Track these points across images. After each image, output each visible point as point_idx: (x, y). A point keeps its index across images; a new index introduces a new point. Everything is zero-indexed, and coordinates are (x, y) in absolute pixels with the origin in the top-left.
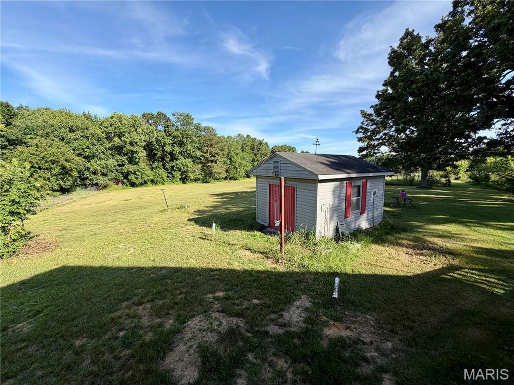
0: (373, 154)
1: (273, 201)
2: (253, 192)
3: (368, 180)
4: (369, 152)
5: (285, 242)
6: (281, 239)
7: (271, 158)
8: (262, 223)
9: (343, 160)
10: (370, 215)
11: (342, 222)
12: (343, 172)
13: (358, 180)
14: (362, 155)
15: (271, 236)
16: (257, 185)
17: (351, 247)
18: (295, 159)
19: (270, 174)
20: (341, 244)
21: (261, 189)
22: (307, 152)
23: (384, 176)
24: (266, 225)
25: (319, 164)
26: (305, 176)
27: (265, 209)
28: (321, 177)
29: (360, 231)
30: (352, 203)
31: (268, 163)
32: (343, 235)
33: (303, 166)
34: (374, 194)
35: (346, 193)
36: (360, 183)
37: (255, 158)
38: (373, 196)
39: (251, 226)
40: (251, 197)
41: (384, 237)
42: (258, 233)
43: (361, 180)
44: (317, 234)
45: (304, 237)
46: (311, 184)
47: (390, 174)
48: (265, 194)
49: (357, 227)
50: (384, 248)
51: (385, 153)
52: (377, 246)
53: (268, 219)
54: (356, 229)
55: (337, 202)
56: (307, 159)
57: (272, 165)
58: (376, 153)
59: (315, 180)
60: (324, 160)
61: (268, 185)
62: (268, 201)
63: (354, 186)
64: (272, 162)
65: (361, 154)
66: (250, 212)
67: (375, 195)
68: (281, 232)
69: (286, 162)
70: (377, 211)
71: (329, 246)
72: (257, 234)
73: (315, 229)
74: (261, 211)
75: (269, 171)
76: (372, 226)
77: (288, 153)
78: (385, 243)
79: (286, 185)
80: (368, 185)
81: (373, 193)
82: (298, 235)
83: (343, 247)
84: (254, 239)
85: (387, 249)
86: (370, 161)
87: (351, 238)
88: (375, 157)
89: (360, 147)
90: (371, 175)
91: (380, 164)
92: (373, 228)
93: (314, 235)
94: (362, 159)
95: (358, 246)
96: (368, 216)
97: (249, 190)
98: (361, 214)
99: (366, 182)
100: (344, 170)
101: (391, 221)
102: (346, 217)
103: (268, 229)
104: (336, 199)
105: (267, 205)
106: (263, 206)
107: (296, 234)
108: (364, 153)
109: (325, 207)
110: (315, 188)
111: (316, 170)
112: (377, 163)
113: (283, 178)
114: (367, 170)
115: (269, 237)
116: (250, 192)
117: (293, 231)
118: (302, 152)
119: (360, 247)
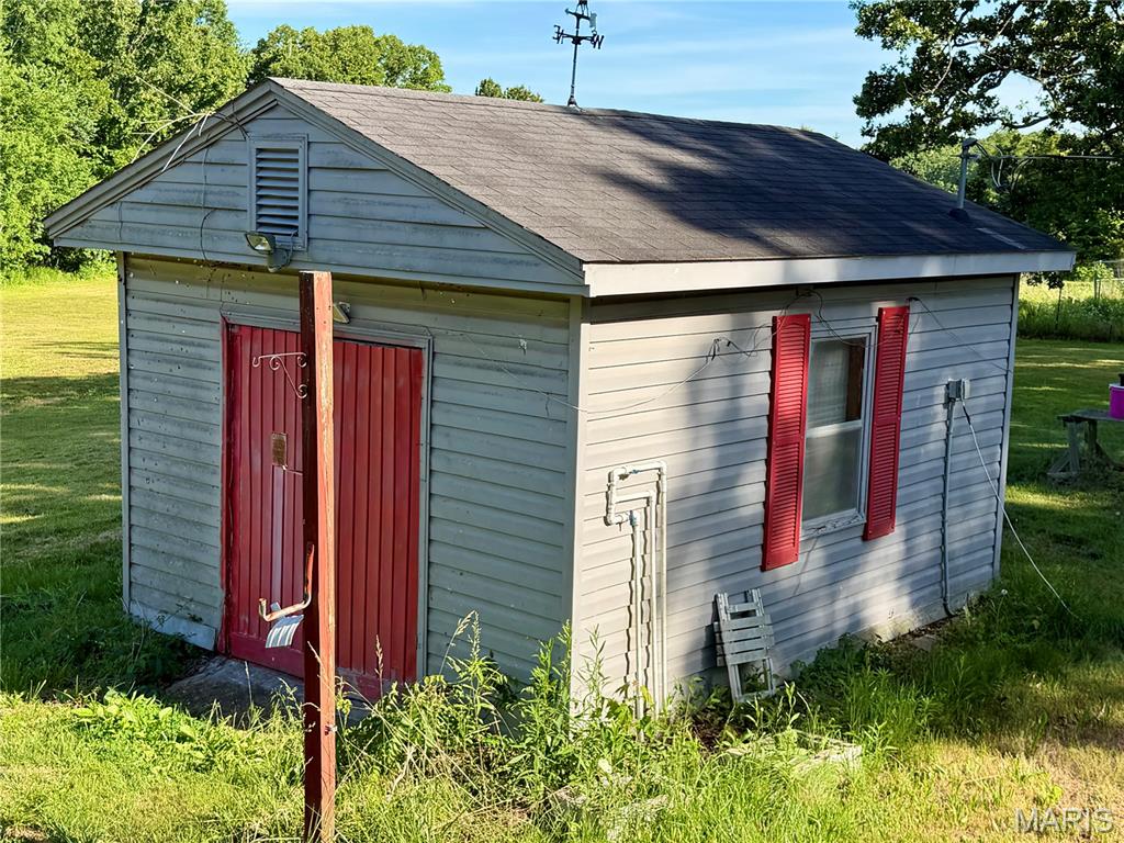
0: (953, 127)
1: (253, 460)
2: (105, 384)
3: (915, 307)
4: (932, 111)
5: (342, 760)
6: (312, 745)
7: (237, 120)
8: (172, 627)
9: (760, 161)
10: (926, 542)
11: (747, 598)
12: (752, 250)
13: (854, 303)
14: (883, 133)
15: (241, 723)
16: (127, 332)
17: (800, 764)
18: (420, 139)
19: (233, 249)
20: (738, 749)
21: (160, 358)
22: (518, 94)
23: (1015, 277)
24: (202, 637)
25: (592, 187)
26: (497, 270)
27: (195, 515)
28: (603, 281)
29: (861, 655)
30: (811, 459)
31: (214, 154)
32: (750, 685)
33: (474, 192)
34: (949, 402)
35: (771, 396)
36: (861, 324)
37: (119, 112)
38: (940, 411)
39: (79, 661)
40: (84, 422)
41: (1006, 688)
42: (132, 710)
43: (869, 301)
44: (578, 691)
45: (485, 714)
46: (534, 331)
47: (1046, 262)
48: (198, 404)
49: (841, 625)
50: (1006, 762)
51: (1027, 122)
52: (966, 752)
53: (220, 594)
54: (834, 643)
55: (708, 457)
56: (510, 140)
57: (246, 176)
58: (968, 122)
59: (566, 299)
60: (631, 156)
61: (215, 334)
62: (217, 457)
63: (827, 347)
64: (239, 151)
65: (881, 121)
66: (76, 544)
67: (957, 406)
68: (312, 692)
69: (348, 156)
70: (966, 516)
71: (656, 767)
72: (129, 715)
73: (561, 652)
74: (164, 536)
75: (222, 220)
76: (939, 614)
77: (381, 88)
78: (1014, 729)
79: (353, 331)
80: (914, 341)
81: (941, 391)
82: (439, 701)
83: (748, 771)
84: (101, 754)
85: (1026, 766)
86: (933, 176)
87: (800, 707)
88: (957, 149)
89: (873, 77)
90: (932, 267)
91: (993, 196)
92: (943, 629)
93: (552, 698)
94: (885, 157)
95: (844, 757)
96: (909, 552)
97: (76, 369)
98: (865, 538)
99: (903, 315)
100: (761, 231)
101: (1052, 578)
102: (769, 558)
103: (218, 671)
104: (708, 437)
105: (205, 487)
106: (179, 492)
107: (426, 698)
108: (899, 115)
109: (631, 496)
110: (557, 360)
111: (570, 223)
112: (976, 190)
113: (322, 281)
114: (909, 233)
115: (225, 730)
116: (81, 386)
117: (407, 673)
118: (486, 89)
119: (857, 767)
